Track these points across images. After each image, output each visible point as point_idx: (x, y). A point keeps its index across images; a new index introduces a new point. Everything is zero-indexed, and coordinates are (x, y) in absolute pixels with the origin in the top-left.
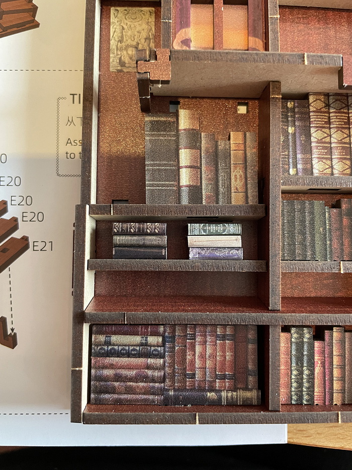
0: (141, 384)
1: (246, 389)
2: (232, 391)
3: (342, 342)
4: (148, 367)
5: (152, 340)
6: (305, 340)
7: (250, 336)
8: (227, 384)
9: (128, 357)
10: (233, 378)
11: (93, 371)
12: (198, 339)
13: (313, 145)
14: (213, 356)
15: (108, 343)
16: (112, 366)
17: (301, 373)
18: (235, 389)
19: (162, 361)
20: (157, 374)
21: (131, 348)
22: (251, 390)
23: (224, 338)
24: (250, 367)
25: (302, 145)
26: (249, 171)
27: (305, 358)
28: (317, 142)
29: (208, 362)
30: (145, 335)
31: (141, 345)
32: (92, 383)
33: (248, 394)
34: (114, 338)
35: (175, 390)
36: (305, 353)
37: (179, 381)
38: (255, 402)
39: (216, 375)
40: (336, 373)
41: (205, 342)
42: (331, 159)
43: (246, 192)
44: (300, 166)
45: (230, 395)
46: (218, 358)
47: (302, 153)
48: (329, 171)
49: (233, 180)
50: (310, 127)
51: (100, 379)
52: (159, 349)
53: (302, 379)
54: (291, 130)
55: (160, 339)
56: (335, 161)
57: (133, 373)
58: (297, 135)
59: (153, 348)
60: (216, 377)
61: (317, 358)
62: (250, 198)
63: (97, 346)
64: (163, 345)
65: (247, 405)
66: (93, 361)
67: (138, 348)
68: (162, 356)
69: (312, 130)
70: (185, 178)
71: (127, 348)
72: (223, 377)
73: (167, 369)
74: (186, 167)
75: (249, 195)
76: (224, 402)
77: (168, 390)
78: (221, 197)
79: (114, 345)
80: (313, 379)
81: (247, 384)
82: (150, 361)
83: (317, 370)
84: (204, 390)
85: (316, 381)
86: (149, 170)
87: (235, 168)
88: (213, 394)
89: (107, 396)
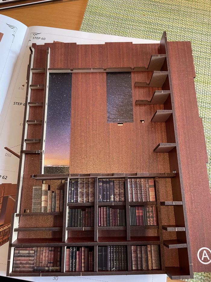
0: (27, 265)
1: (57, 266)
2: (53, 267)
3: (84, 251)
4: (30, 260)
5: (31, 252)
6: (74, 251)
7: (59, 250)
8: (51, 265)
9: (24, 257)
10: (53, 263)
11: (14, 262)
12: (44, 251)
13: (79, 193)
14: (48, 256)
15: (19, 253)
16: (19, 260)
17: (73, 261)
18: (53, 266)
19: (33, 258)
20: (32, 262)
21: (25, 254)
22: (58, 267)
23: (51, 251)
24: (58, 259)
25: (75, 193)
26: (61, 201)
27: (74, 256)
28: (80, 192)
29: (46, 258)
30: (29, 250)
31: (28, 253)
32: (14, 265)
33: (57, 268)
34: (21, 252)
35: (37, 267)
36: (74, 255)
37: (38, 264)
38: (59, 270)
39: (49, 262)
40: (83, 261)
41: (46, 252)
42: (83, 197)
43: (60, 208)
44: (74, 199)
45: (52, 268)
46: (49, 257)
47: (75, 196)
48: (82, 201)
49: (56, 204)
50: (78, 188)
51: (16, 264)
52: (33, 254)
53: (73, 263)
54: (73, 189)
55: (33, 252)
56: (84, 198)
57: (25, 262)
58: (74, 190)
59: (31, 254)
60: (48, 263)
61: (77, 256)
62: (61, 210)
63: (16, 254)
64: (34, 253)
65: (57, 271)
66: (14, 259)
67: (27, 254)
68: (34, 257)
69: (79, 189)
70: (43, 204)
71: (24, 254)
72: (50, 263)
73: (35, 260)
74: (44, 201)
75: (61, 209)
76: (50, 270)
77: (35, 267)
78: (53, 209)
79: (21, 253)
80: (76, 263)
81: (57, 265)
82: (30, 258)
83: (77, 260)
84: (45, 267)
85: (77, 263)
86: (33, 202)
87: (57, 201)
88: (47, 268)
89: (17, 269)
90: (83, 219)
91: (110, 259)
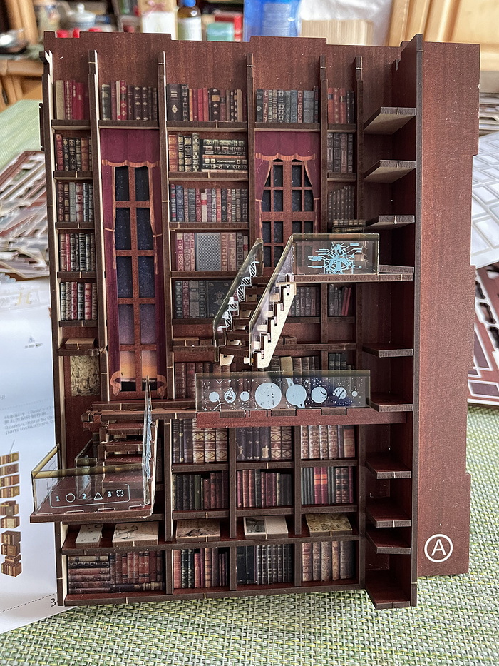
90: (206, 494)
91: (260, 565)
